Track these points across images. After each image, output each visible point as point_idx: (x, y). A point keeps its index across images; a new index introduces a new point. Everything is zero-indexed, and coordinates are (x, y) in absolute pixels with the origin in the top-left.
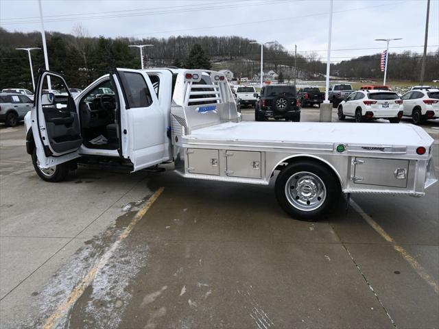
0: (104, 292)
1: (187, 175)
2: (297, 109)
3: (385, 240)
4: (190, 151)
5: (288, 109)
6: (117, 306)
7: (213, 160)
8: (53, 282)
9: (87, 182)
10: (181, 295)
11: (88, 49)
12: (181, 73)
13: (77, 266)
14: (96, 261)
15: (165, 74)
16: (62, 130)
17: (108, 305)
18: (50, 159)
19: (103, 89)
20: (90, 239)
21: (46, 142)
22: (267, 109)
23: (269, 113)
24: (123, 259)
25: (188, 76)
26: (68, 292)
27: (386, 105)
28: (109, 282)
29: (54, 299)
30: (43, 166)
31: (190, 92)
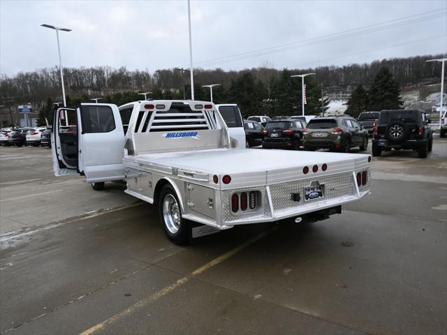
1: (126, 191)
2: (420, 138)
3: (192, 272)
5: (407, 138)
7: (136, 178)
11: (272, 82)
18: (66, 170)
21: (61, 158)
22: (380, 138)
23: (382, 141)
25: (148, 106)
30: (57, 175)
31: (152, 120)
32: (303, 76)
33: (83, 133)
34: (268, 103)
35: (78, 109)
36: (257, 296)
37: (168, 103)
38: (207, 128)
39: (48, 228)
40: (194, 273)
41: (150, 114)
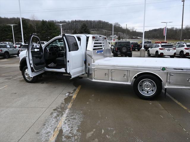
0: (68, 132)
1: (93, 80)
2: (131, 51)
3: (184, 109)
4: (95, 70)
5: (127, 51)
6: (75, 138)
7: (106, 74)
8: (44, 128)
9: (46, 83)
10: (102, 133)
11: (37, 25)
12: (91, 36)
13: (53, 120)
14: (61, 118)
15: (83, 37)
16: (38, 60)
17: (72, 138)
20: (55, 108)
21: (32, 66)
22: (118, 51)
23: (119, 53)
24: (72, 117)
25: (93, 38)
26: (52, 132)
27: (169, 50)
28: (69, 128)
29: (47, 135)
31: (94, 44)
32: (61, 24)
33: (69, 51)
35: (64, 37)
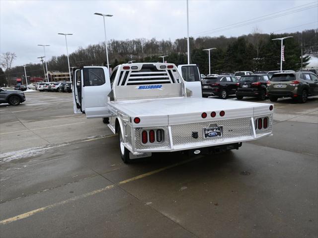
11: (261, 43)
19: (245, 72)
21: (78, 102)
25: (126, 68)
30: (75, 112)
31: (129, 77)
32: (282, 39)
33: (84, 86)
34: (256, 61)
35: (82, 71)
36: (148, 203)
37: (140, 65)
38: (169, 82)
39: (60, 146)
40: (121, 183)
41: (127, 73)
